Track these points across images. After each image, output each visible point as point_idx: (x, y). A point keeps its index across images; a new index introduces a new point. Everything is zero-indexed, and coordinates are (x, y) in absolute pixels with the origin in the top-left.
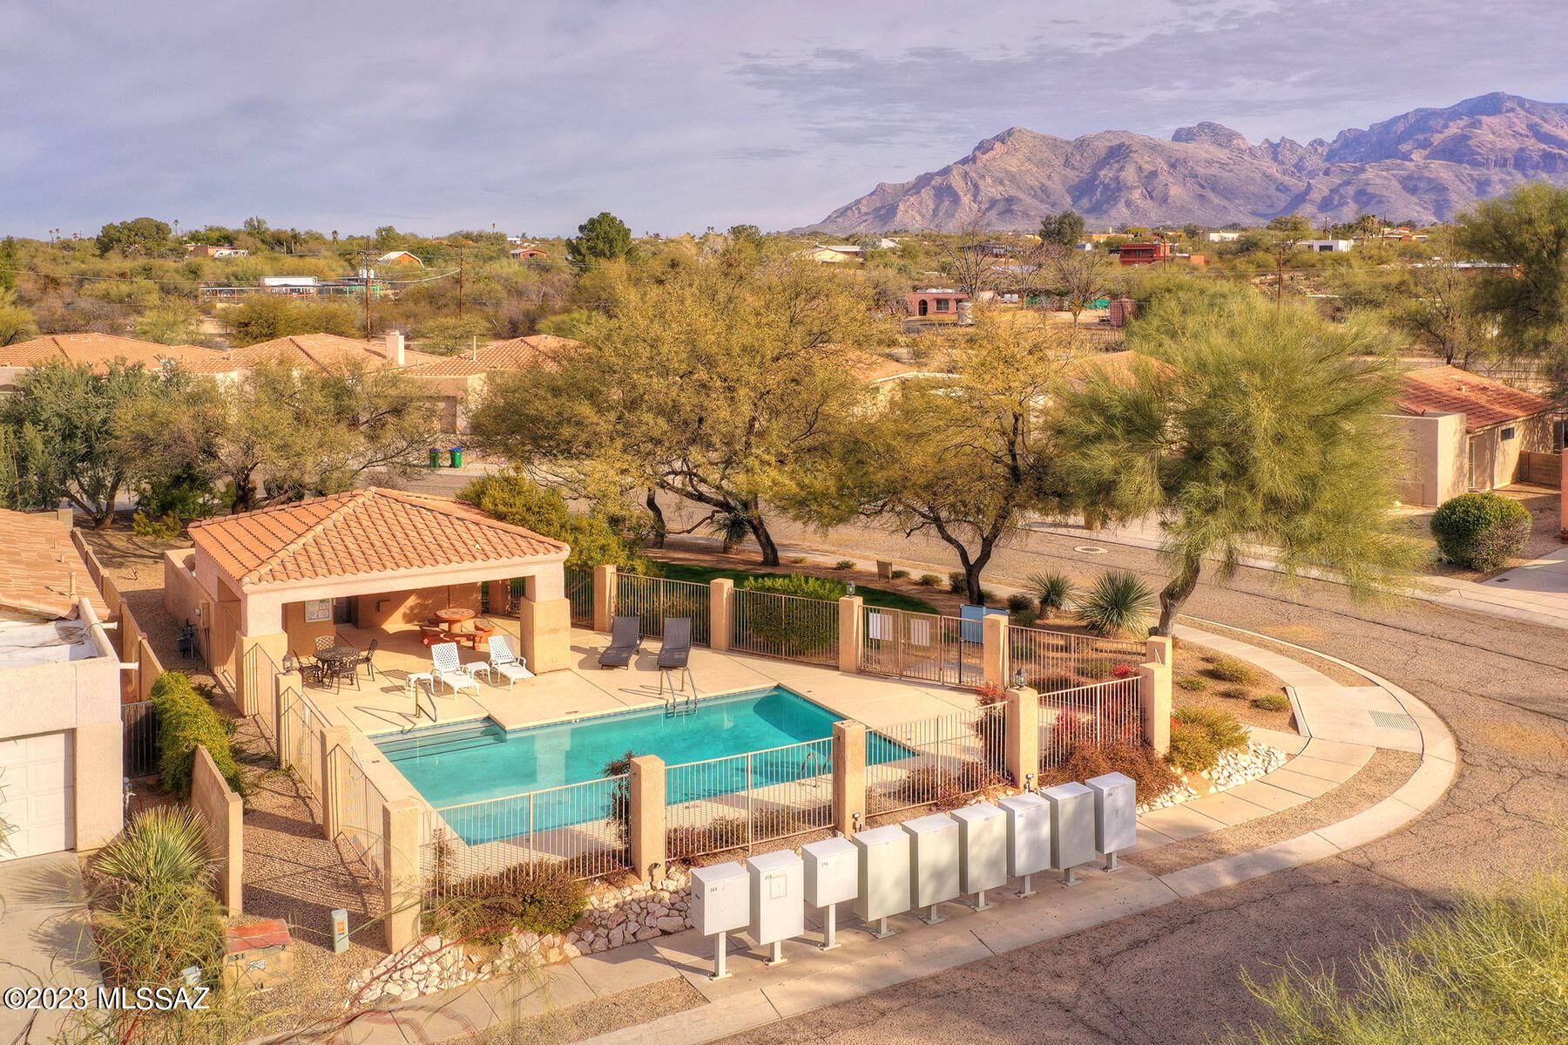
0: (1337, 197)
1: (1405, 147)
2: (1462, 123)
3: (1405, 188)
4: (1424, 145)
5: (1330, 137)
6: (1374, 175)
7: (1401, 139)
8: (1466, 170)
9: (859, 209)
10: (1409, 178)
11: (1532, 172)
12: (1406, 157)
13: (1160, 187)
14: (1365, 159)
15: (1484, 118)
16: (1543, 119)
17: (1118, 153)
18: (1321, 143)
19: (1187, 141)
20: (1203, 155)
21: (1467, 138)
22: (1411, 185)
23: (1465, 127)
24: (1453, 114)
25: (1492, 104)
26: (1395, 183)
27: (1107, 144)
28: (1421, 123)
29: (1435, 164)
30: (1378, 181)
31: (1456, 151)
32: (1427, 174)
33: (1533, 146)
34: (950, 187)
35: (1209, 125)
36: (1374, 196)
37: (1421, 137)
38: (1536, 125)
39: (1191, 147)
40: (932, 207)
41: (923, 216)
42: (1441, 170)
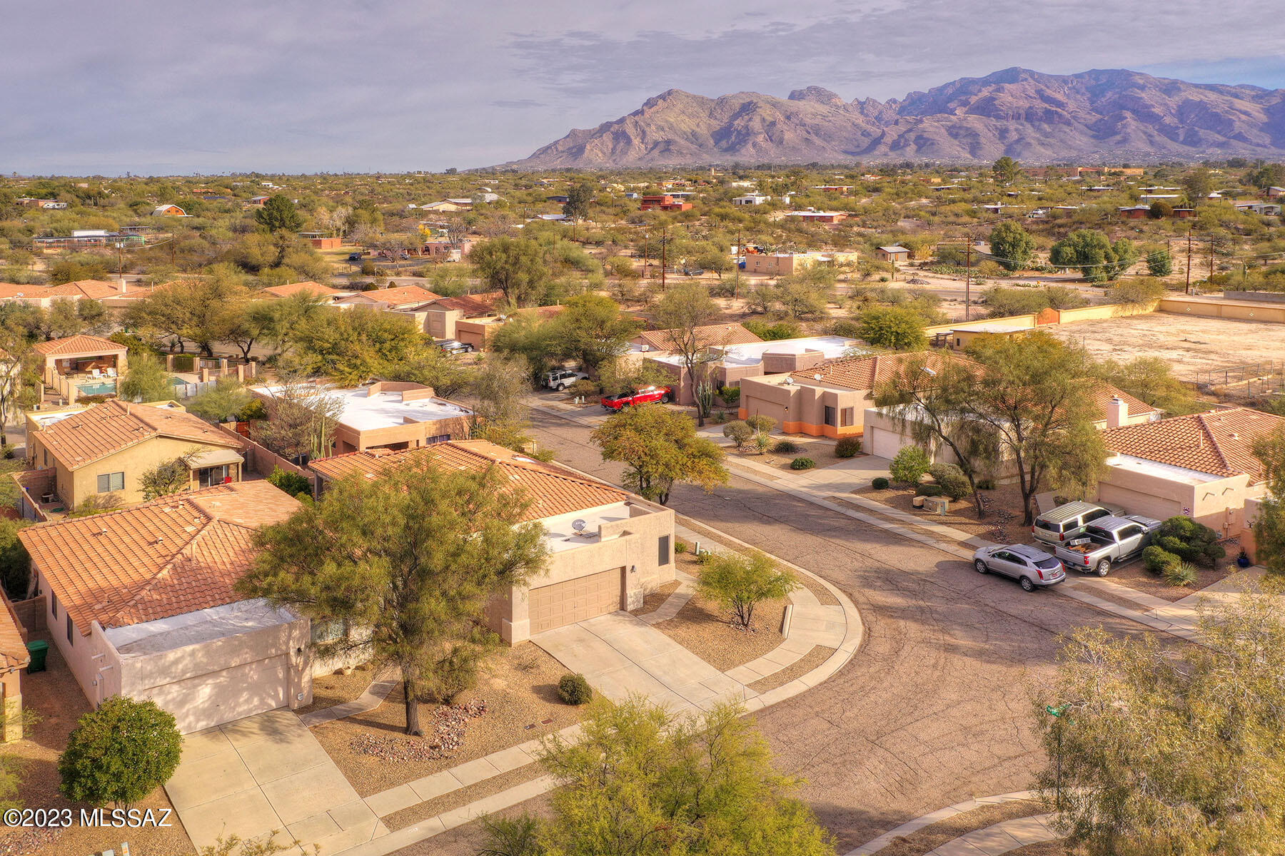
0: (903, 140)
1: (951, 105)
2: (991, 89)
3: (951, 134)
4: (965, 104)
5: (901, 98)
6: (930, 125)
7: (950, 100)
8: (993, 121)
9: (557, 149)
10: (953, 127)
11: (1037, 123)
12: (952, 112)
13: (778, 134)
14: (924, 113)
15: (1007, 86)
16: (1046, 86)
17: (748, 108)
18: (895, 101)
19: (799, 100)
20: (810, 110)
21: (995, 99)
22: (954, 132)
23: (994, 91)
24: (985, 82)
25: (1011, 75)
26: (943, 130)
27: (742, 101)
28: (963, 89)
29: (972, 118)
30: (931, 129)
31: (987, 108)
32: (965, 125)
33: (1040, 105)
34: (624, 133)
35: (815, 89)
36: (928, 139)
37: (963, 98)
38: (1042, 90)
39: (801, 105)
40: (611, 146)
41: (604, 153)
42: (975, 122)
